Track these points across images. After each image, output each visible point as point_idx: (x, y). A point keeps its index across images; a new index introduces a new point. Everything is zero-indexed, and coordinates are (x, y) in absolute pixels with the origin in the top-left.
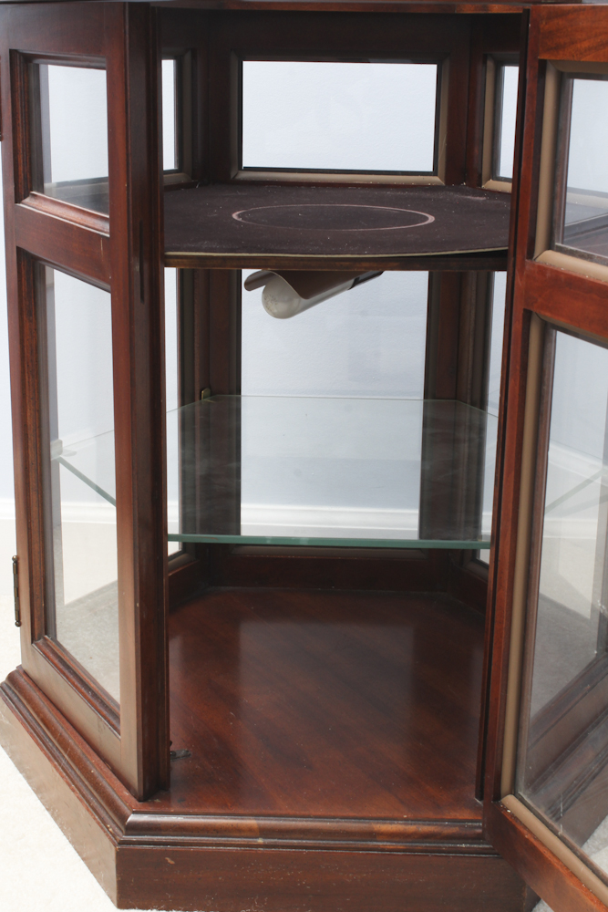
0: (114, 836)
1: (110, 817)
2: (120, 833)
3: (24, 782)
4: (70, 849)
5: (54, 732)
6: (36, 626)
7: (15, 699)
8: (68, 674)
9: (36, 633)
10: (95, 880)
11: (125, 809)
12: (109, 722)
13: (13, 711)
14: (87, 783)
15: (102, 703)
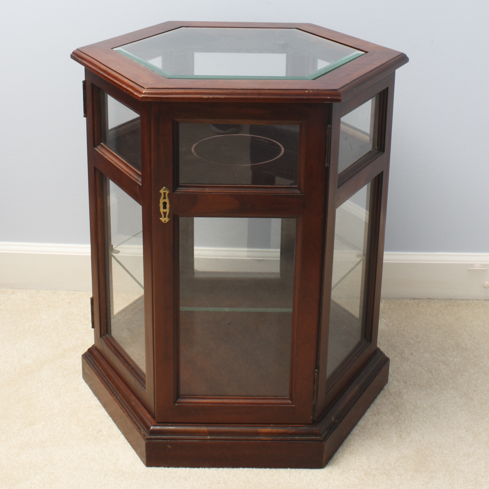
0: (144, 435)
1: (142, 426)
2: (147, 435)
3: (98, 401)
4: (122, 437)
5: (113, 382)
6: (102, 330)
7: (92, 362)
8: (119, 356)
9: (102, 333)
10: (135, 453)
11: (149, 423)
12: (140, 382)
13: (92, 368)
14: (130, 409)
15: (136, 372)
